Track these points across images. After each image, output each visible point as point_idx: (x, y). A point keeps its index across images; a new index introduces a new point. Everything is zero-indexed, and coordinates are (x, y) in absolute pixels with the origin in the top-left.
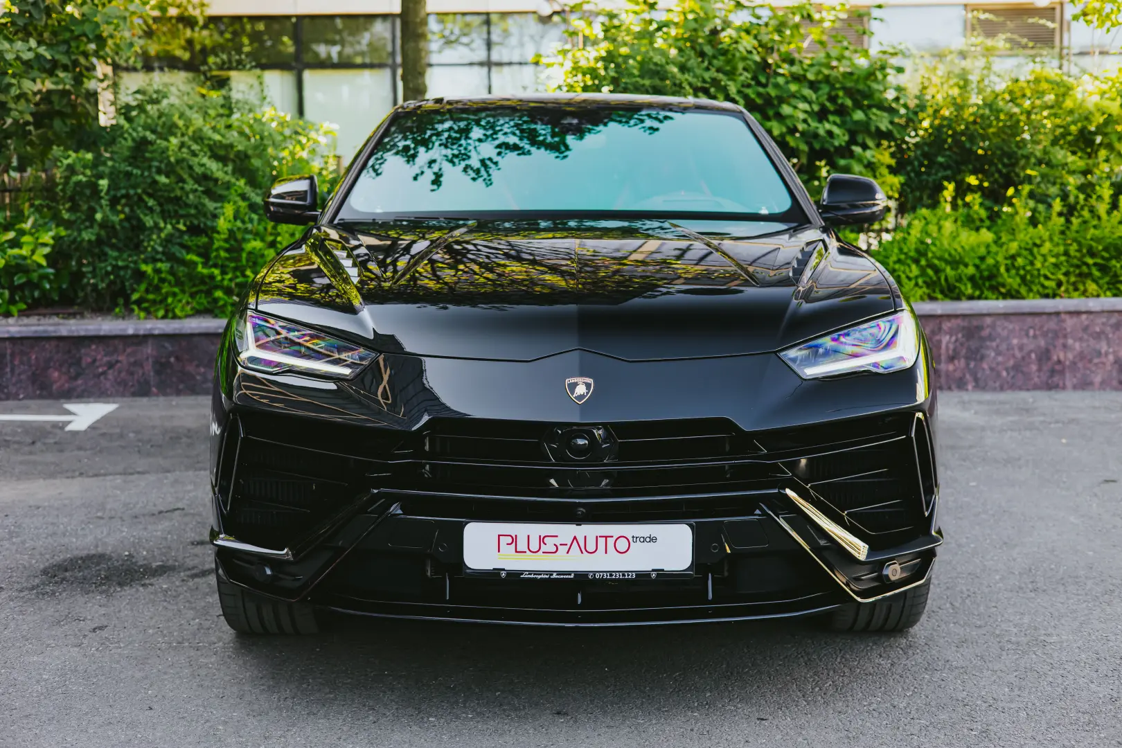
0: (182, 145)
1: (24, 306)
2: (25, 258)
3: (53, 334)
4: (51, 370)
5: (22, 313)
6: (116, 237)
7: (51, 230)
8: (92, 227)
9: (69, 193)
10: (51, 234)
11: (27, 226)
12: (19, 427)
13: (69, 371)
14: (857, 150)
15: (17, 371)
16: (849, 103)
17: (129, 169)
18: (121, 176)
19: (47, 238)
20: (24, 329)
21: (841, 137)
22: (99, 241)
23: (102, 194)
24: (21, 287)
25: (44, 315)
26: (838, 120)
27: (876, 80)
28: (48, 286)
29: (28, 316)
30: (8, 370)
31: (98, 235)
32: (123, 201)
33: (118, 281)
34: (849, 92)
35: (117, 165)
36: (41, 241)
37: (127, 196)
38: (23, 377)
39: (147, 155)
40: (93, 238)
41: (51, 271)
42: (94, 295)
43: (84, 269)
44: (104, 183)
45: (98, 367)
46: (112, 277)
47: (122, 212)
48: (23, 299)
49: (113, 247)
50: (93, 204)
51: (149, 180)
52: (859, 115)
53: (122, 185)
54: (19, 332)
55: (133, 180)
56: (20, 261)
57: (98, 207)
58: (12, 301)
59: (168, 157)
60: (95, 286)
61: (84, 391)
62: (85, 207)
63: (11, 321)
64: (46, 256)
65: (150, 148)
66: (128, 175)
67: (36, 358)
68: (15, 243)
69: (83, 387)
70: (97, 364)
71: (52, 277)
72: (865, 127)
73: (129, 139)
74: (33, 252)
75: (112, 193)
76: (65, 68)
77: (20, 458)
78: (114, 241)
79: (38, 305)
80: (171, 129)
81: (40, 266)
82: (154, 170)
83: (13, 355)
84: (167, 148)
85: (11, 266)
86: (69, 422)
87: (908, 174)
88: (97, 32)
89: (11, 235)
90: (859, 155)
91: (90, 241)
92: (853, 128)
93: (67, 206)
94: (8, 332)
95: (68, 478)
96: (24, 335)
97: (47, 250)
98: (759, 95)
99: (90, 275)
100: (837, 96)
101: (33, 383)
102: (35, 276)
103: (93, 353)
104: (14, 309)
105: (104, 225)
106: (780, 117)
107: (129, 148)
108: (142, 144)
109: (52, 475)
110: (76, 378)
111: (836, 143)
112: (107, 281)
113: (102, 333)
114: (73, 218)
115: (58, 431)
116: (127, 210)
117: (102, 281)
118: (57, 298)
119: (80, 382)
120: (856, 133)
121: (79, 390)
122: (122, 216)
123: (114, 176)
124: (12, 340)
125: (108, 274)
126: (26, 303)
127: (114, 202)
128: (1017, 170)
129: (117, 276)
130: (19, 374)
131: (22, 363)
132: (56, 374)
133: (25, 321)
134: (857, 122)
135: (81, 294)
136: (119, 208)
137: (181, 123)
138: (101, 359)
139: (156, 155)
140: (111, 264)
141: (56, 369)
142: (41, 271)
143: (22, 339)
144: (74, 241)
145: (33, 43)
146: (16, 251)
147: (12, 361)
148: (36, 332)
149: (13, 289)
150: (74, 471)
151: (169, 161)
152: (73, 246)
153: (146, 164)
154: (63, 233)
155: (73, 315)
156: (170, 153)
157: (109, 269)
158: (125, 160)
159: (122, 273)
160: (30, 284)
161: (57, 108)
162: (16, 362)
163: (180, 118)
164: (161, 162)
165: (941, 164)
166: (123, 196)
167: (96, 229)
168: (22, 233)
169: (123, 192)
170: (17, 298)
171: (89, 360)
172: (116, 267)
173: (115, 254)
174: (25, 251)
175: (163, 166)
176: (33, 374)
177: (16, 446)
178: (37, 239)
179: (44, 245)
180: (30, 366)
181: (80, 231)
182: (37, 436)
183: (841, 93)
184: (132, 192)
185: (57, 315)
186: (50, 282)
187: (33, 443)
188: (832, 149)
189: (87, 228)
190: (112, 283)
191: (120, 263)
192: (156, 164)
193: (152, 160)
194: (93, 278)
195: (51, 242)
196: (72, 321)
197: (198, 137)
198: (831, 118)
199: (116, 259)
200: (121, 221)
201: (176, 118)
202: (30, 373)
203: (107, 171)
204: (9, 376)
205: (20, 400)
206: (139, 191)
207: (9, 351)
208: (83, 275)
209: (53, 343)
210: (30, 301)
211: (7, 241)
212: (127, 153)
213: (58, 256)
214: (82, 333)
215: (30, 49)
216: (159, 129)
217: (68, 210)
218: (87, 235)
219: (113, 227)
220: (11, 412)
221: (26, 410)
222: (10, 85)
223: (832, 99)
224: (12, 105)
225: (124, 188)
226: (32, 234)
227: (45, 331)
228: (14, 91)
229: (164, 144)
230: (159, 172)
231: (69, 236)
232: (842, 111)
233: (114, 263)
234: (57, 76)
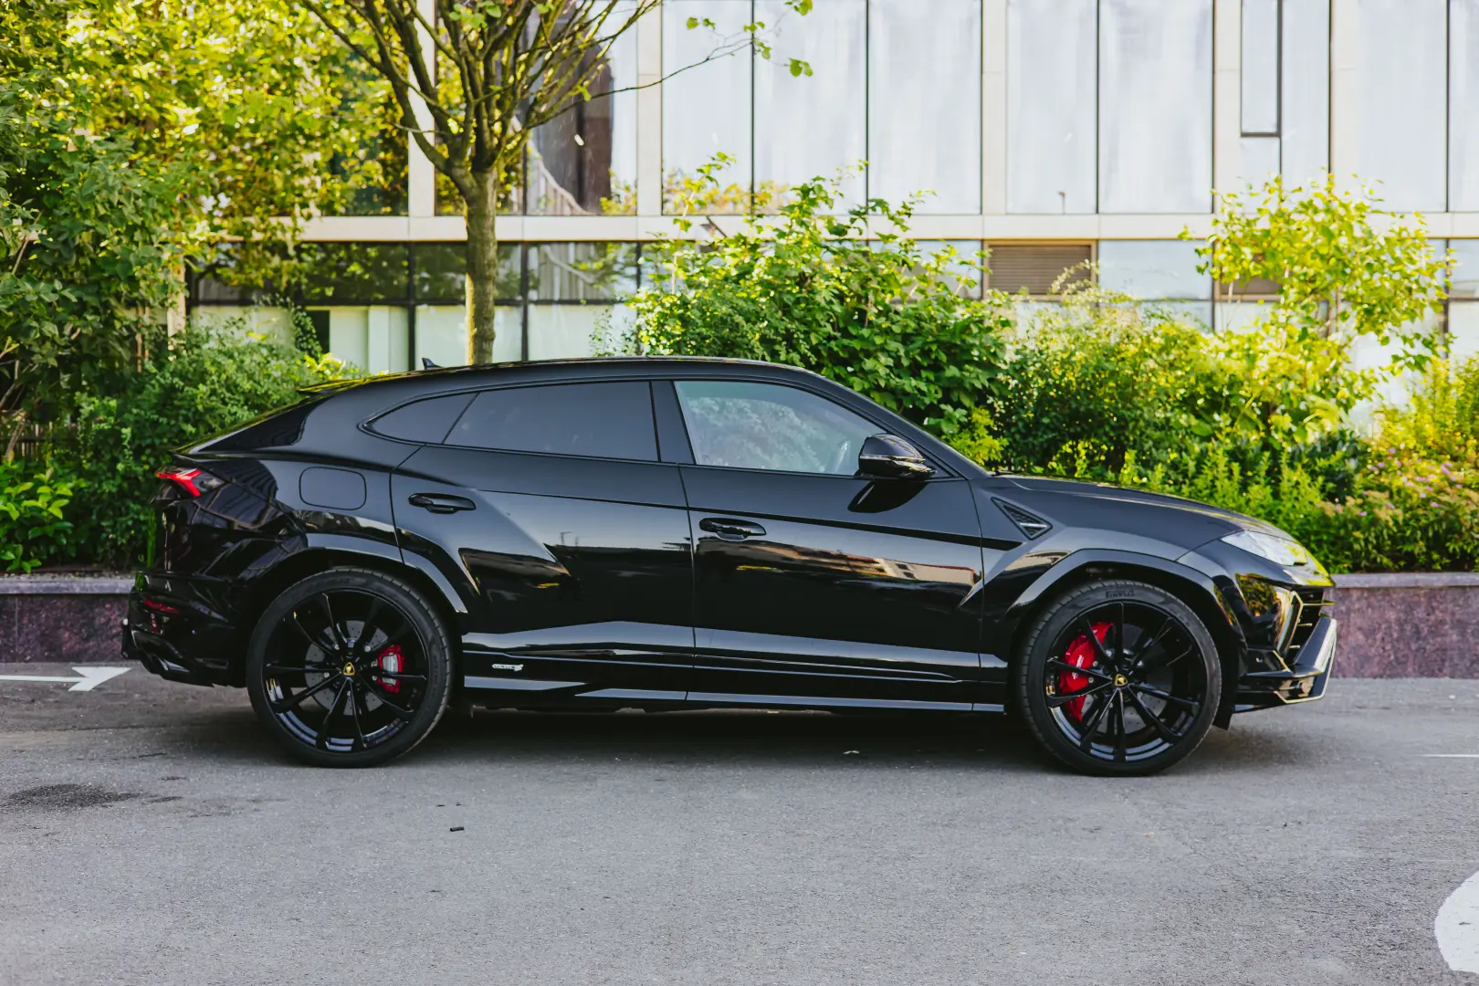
0: (213, 392)
1: (39, 563)
2: (41, 510)
3: (66, 592)
4: (61, 631)
5: (35, 571)
6: (139, 488)
7: (71, 481)
8: (114, 478)
9: (90, 442)
10: (70, 485)
11: (46, 477)
12: (21, 686)
13: (81, 632)
14: (948, 408)
15: (25, 630)
16: (943, 358)
17: (156, 417)
18: (147, 424)
19: (65, 489)
20: (34, 585)
21: (933, 395)
22: (121, 494)
23: (125, 443)
24: (36, 541)
25: (60, 573)
26: (932, 377)
27: (970, 334)
28: (65, 542)
29: (42, 573)
30: (16, 629)
31: (120, 487)
32: (148, 451)
33: (140, 536)
34: (945, 346)
35: (143, 413)
36: (58, 492)
37: (152, 446)
38: (30, 637)
39: (176, 402)
40: (114, 490)
41: (68, 524)
42: (114, 551)
43: (104, 524)
44: (127, 431)
45: (111, 628)
46: (133, 532)
47: (147, 463)
48: (38, 556)
49: (136, 500)
50: (116, 454)
51: (175, 430)
52: (952, 371)
53: (148, 434)
54: (30, 588)
55: (159, 430)
56: (35, 514)
57: (121, 457)
58: (26, 557)
59: (195, 406)
60: (114, 541)
61: (95, 654)
62: (108, 457)
63: (23, 578)
64: (63, 509)
65: (179, 395)
66: (155, 424)
67: (47, 617)
68: (32, 495)
69: (95, 649)
70: (111, 624)
71: (70, 532)
72: (958, 384)
73: (157, 386)
74: (49, 504)
75: (137, 442)
76: (96, 312)
77: (15, 713)
78: (137, 493)
79: (53, 563)
80: (202, 376)
81: (56, 519)
82: (181, 418)
83: (21, 613)
84: (196, 395)
85: (26, 519)
86: (74, 683)
87: (1012, 435)
88: (130, 274)
89: (29, 485)
90: (950, 414)
91: (110, 493)
92: (947, 385)
93: (89, 455)
94: (18, 588)
95: (60, 730)
96: (34, 592)
97: (65, 502)
98: (844, 348)
99: (109, 530)
100: (930, 350)
101: (42, 644)
102: (49, 530)
103: (107, 613)
104: (27, 566)
105: (125, 477)
106: (863, 373)
107: (157, 395)
108: (170, 391)
109: (44, 728)
110: (87, 640)
111: (927, 401)
112: (128, 537)
113: (117, 591)
114: (94, 468)
115: (62, 693)
116: (152, 460)
117: (122, 537)
118: (74, 555)
119: (91, 643)
120: (950, 392)
121: (91, 652)
122: (147, 467)
123: (139, 426)
124: (21, 596)
125: (129, 528)
126: (41, 560)
127: (138, 452)
128: (1127, 433)
129: (138, 531)
130: (27, 635)
131: (30, 621)
132: (67, 635)
133: (39, 578)
134: (952, 378)
135: (100, 550)
136: (144, 458)
137: (213, 369)
138: (116, 620)
139: (185, 403)
140: (132, 519)
141: (67, 629)
142: (58, 525)
143: (31, 596)
144: (94, 493)
145: (58, 285)
146: (31, 503)
147: (20, 620)
148: (48, 588)
149: (28, 544)
150: (67, 724)
151: (197, 410)
152: (93, 499)
153: (174, 412)
154: (83, 485)
155: (91, 573)
156: (198, 401)
157: (130, 523)
158: (152, 408)
159: (144, 528)
160: (45, 540)
161: (85, 351)
162: (25, 621)
163: (212, 364)
164: (189, 410)
165: (1047, 426)
166: (148, 446)
167: (118, 480)
168: (40, 483)
169: (149, 441)
170: (32, 554)
171: (103, 620)
172: (137, 522)
173: (136, 507)
174: (40, 503)
175: (190, 415)
176: (43, 634)
177: (14, 703)
178: (56, 489)
179: (61, 497)
180: (40, 625)
181: (100, 483)
182: (37, 694)
183: (934, 348)
184: (157, 441)
185: (74, 572)
186: (67, 536)
187: (33, 701)
188: (923, 408)
189: (108, 479)
190: (132, 538)
191: (142, 518)
192: (183, 412)
193: (180, 408)
194: (113, 533)
195: (70, 494)
196: (88, 579)
197: (231, 386)
198: (924, 374)
199: (138, 513)
200: (145, 471)
201: (208, 365)
202: (39, 633)
203: (132, 418)
204: (16, 635)
205: (26, 662)
206: (165, 440)
207: (17, 609)
208: (102, 530)
209: (66, 601)
210: (45, 557)
211: (24, 492)
212: (154, 401)
213: (78, 509)
214: (97, 591)
215: (54, 291)
216: (190, 376)
217: (89, 461)
218: (108, 487)
219: (136, 478)
220: (16, 672)
221: (33, 672)
222: (31, 328)
223: (925, 353)
224: (36, 349)
225: (150, 437)
226: (50, 485)
227: (58, 588)
228: (35, 335)
229: (195, 391)
230: (187, 420)
231: (89, 487)
232: (937, 367)
233: (136, 517)
234: (85, 319)
